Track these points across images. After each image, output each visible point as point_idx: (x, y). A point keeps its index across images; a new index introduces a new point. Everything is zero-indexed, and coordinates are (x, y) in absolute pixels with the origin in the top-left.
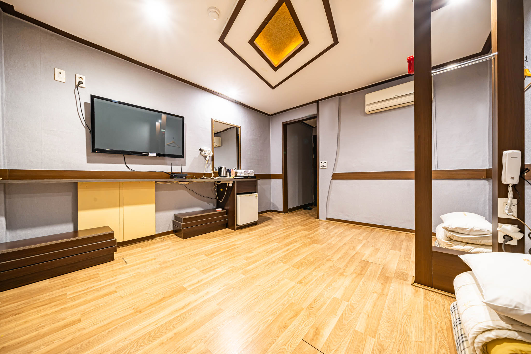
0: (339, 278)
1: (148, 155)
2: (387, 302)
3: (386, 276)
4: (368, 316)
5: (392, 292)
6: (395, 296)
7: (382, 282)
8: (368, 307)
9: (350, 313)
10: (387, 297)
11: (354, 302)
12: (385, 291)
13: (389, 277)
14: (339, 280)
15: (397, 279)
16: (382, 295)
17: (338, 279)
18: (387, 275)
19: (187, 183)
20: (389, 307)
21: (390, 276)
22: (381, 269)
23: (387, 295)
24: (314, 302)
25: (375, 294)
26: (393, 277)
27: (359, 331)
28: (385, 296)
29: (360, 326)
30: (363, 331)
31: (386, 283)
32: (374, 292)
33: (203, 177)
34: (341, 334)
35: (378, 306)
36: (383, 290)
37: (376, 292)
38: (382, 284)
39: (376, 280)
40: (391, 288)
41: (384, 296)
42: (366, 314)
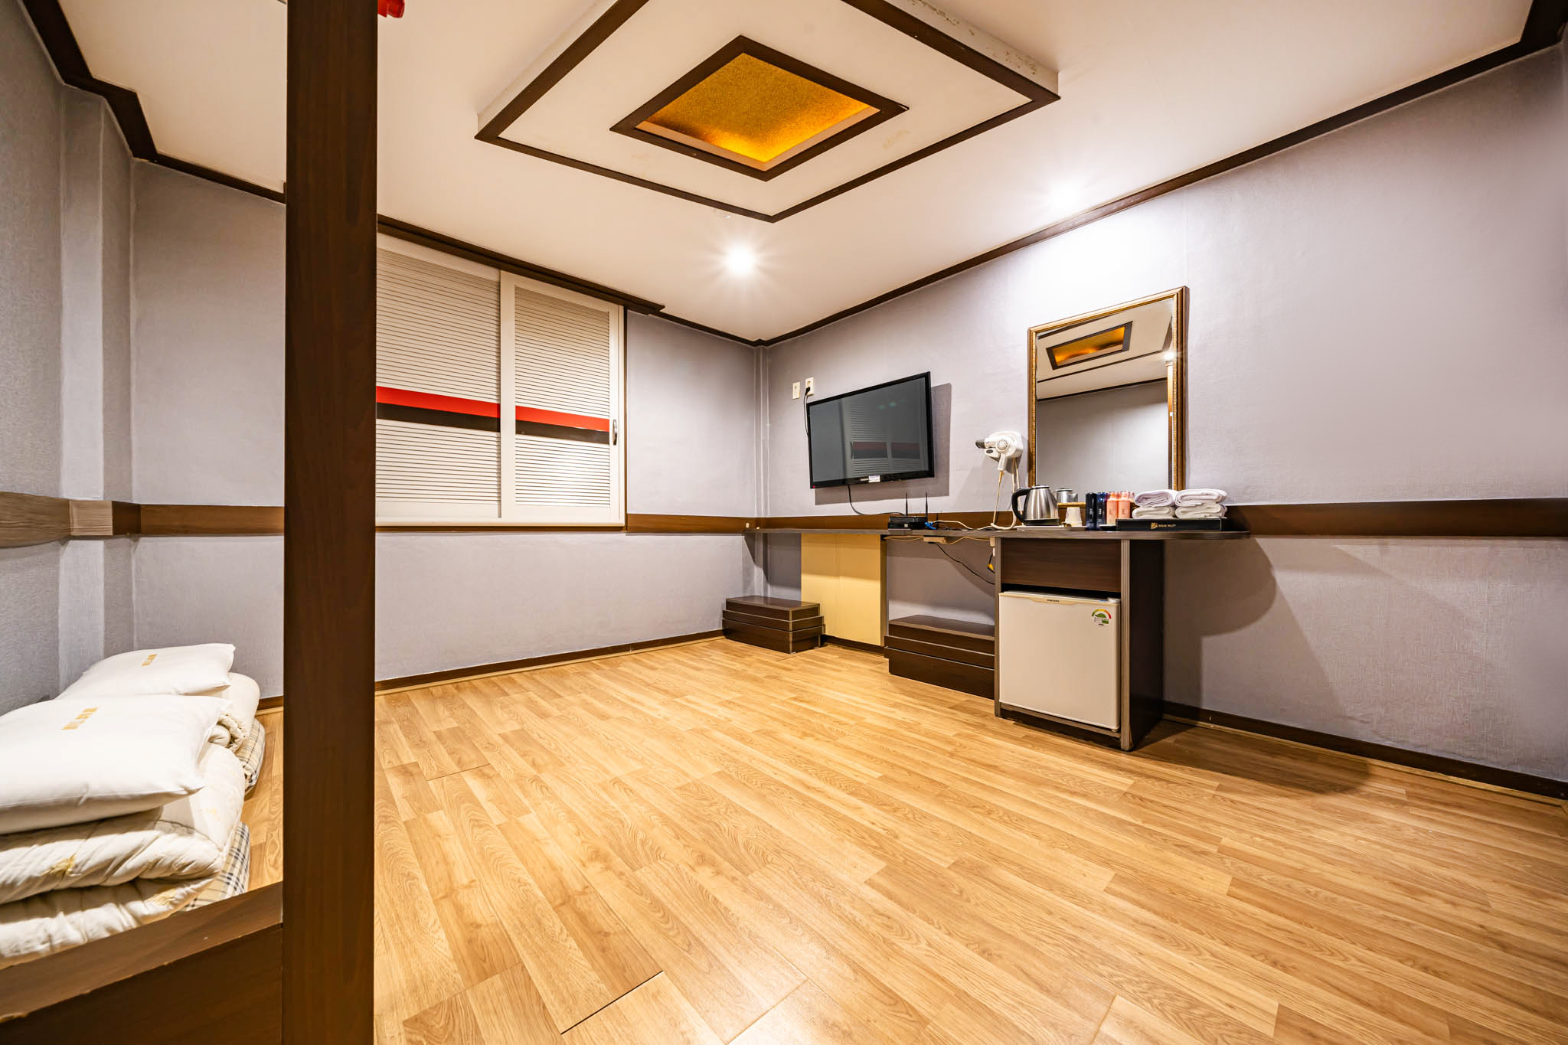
0: (586, 846)
1: (867, 482)
2: (425, 887)
3: (493, 972)
4: (439, 836)
5: (430, 925)
6: (415, 919)
7: (484, 932)
8: (454, 848)
9: (472, 817)
10: (432, 897)
11: (490, 834)
12: (448, 909)
13: (481, 980)
14: (580, 842)
15: (446, 997)
16: (450, 893)
17: (583, 842)
18: (496, 979)
19: (940, 540)
20: (414, 878)
21: (483, 986)
22: (541, 992)
23: (436, 902)
24: (541, 786)
25: (465, 881)
26: (468, 992)
27: (435, 813)
28: (438, 897)
29: (440, 819)
30: (429, 816)
31: (470, 941)
32: (473, 884)
33: (993, 525)
34: (455, 796)
35: (437, 863)
36: (459, 909)
37: (468, 887)
38: (478, 926)
39: (504, 923)
40: (442, 935)
41: (441, 894)
42: (447, 835)
